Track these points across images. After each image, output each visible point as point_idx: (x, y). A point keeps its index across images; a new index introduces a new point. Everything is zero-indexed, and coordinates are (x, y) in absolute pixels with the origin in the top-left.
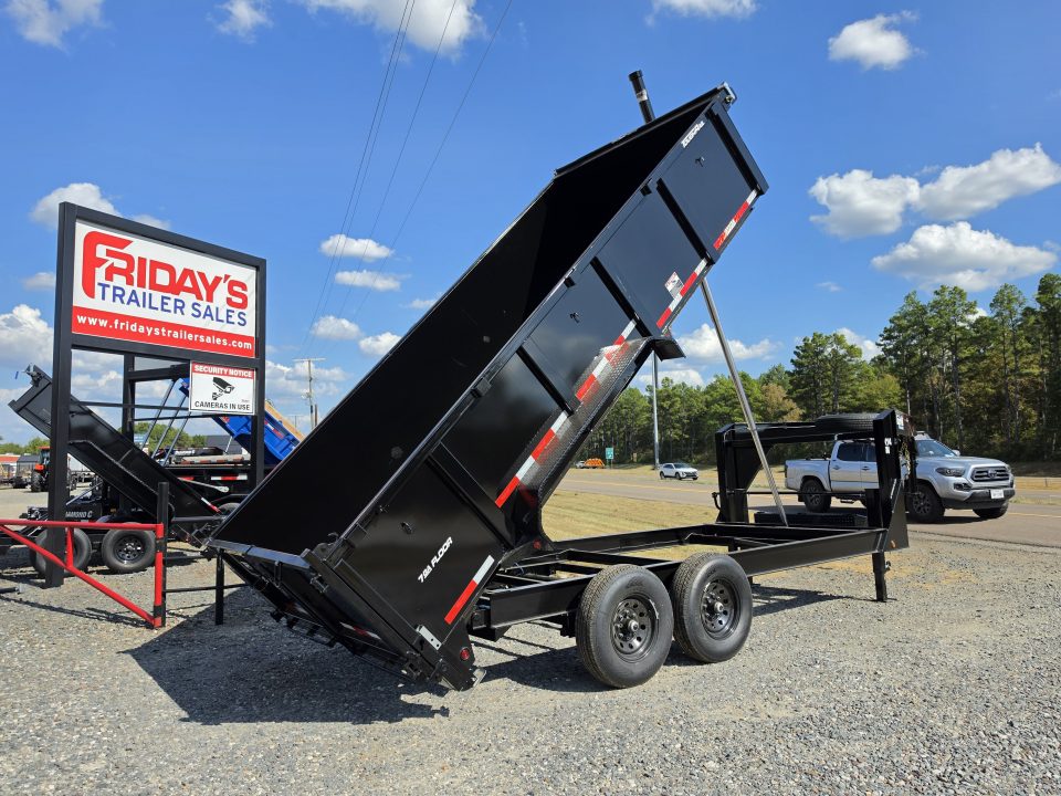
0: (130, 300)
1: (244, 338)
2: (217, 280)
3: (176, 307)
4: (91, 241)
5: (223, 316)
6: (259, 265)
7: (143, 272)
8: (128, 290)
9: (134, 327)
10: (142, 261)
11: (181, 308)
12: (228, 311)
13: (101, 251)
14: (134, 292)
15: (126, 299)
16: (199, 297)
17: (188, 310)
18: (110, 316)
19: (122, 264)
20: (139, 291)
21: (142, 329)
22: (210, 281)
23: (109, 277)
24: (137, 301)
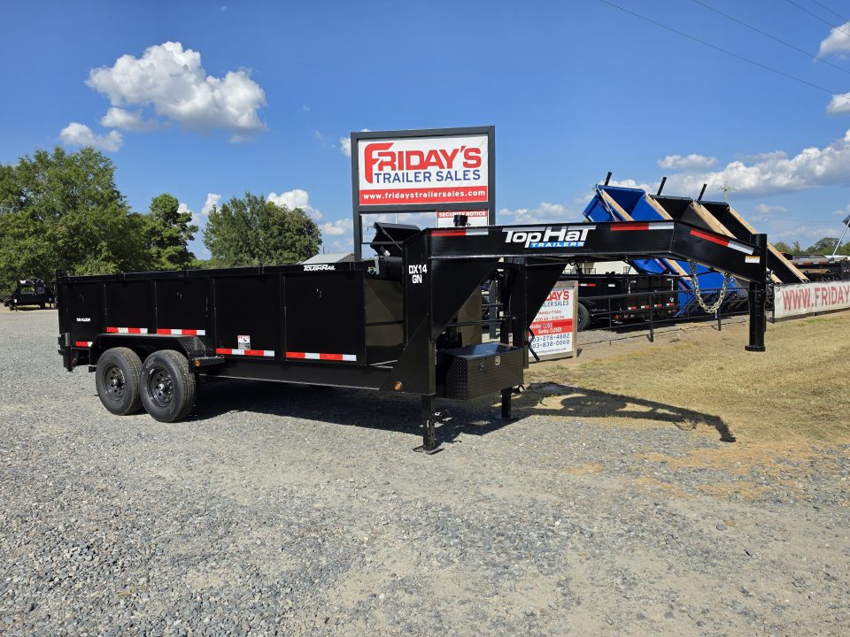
0: (395, 179)
1: (478, 189)
2: (455, 152)
3: (425, 177)
4: (369, 150)
5: (460, 175)
6: (489, 132)
7: (402, 160)
8: (393, 173)
9: (397, 196)
10: (401, 153)
11: (428, 178)
12: (465, 171)
13: (375, 154)
14: (396, 174)
15: (391, 179)
16: (442, 167)
17: (434, 177)
18: (382, 192)
19: (388, 159)
20: (400, 173)
21: (402, 196)
22: (449, 154)
23: (381, 168)
24: (398, 179)
